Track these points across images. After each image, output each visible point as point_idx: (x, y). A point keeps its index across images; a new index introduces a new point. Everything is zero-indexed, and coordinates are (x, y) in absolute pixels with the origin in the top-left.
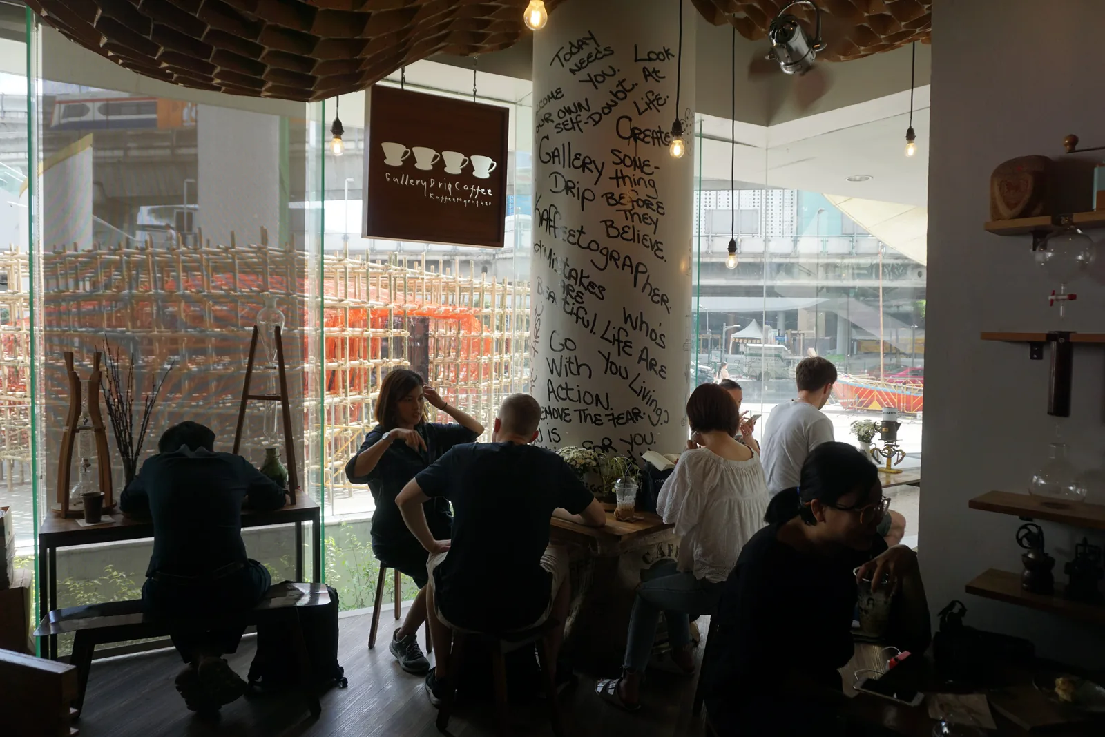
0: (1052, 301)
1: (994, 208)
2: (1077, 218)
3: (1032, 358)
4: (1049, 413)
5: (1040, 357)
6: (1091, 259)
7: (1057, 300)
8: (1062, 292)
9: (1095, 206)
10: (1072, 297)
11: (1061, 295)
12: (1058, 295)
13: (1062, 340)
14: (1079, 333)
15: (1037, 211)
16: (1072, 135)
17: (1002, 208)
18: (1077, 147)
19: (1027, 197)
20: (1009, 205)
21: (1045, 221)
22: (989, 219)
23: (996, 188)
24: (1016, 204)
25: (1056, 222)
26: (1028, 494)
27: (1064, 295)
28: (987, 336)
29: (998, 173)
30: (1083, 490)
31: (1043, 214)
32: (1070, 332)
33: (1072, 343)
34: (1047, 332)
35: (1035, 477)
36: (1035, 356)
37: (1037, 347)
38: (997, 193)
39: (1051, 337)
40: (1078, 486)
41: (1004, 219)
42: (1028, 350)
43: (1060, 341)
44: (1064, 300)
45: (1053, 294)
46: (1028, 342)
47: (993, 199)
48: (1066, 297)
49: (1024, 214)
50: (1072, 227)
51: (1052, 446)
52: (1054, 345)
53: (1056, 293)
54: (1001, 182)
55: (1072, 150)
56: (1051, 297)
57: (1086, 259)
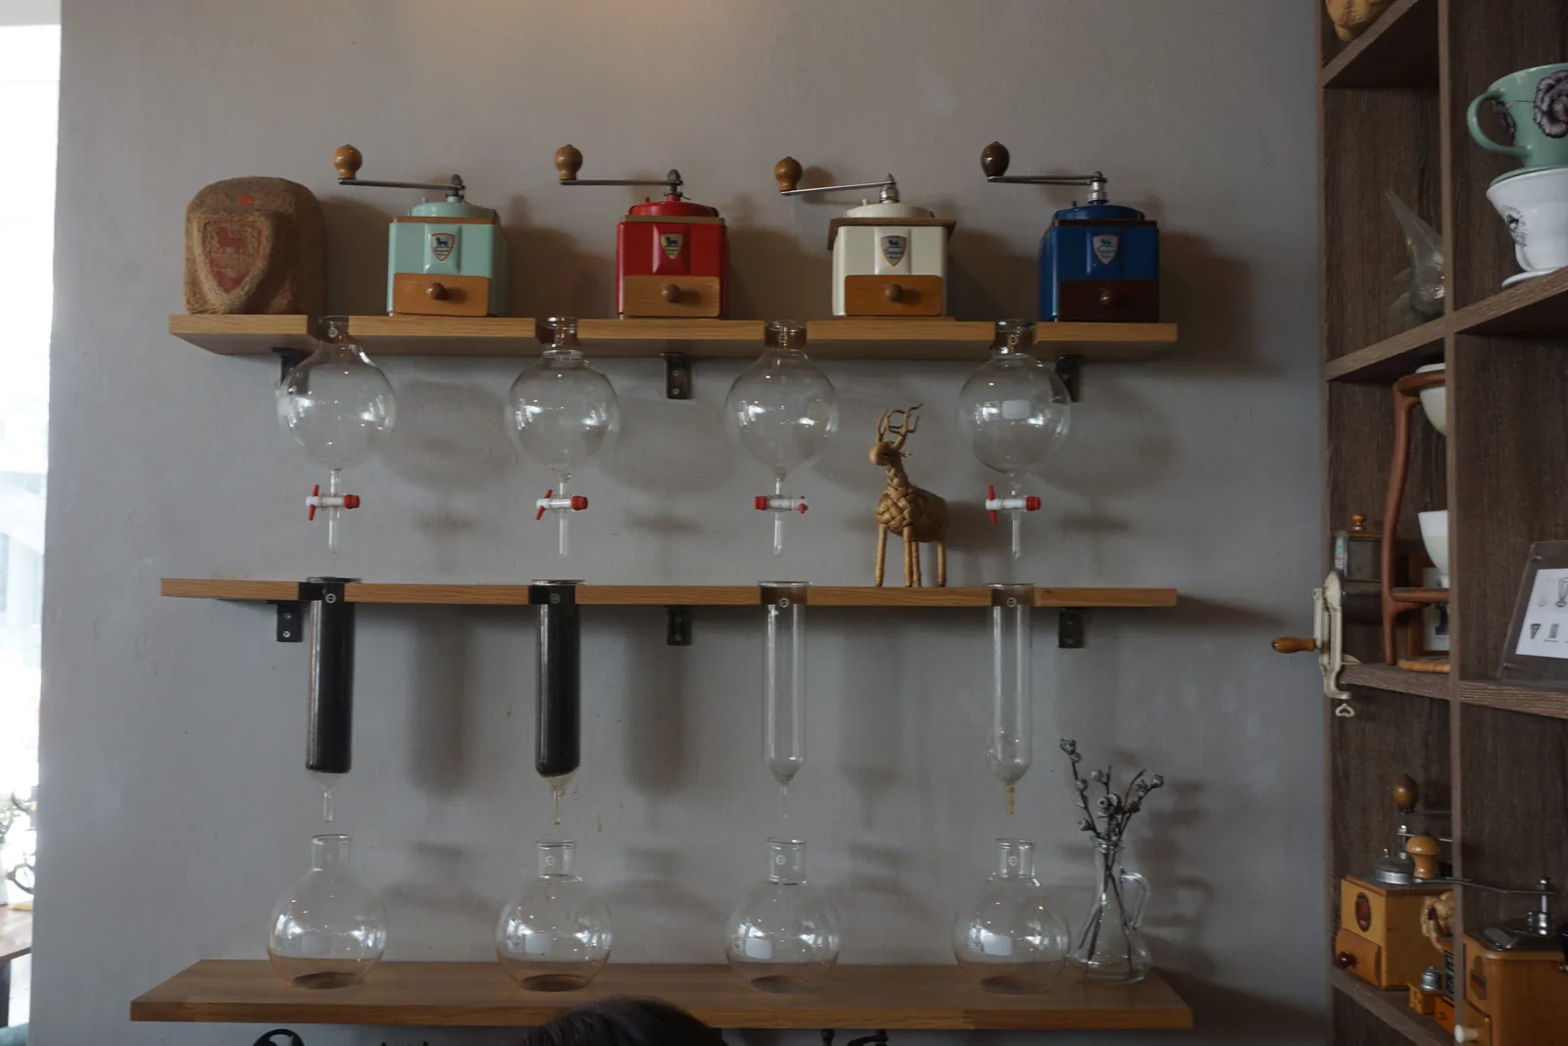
0: (313, 508)
1: (193, 283)
2: (358, 325)
3: (281, 639)
4: (311, 767)
5: (297, 637)
6: (387, 422)
7: (324, 507)
8: (332, 490)
9: (390, 308)
10: (352, 502)
11: (329, 495)
12: (324, 495)
13: (331, 598)
14: (366, 581)
15: (282, 300)
16: (349, 147)
17: (209, 287)
18: (360, 175)
19: (259, 266)
20: (224, 283)
21: (294, 325)
22: (181, 307)
23: (196, 234)
24: (237, 282)
25: (318, 331)
26: (267, 958)
27: (336, 495)
28: (174, 588)
29: (199, 202)
30: (379, 934)
31: (293, 310)
32: (348, 580)
33: (351, 604)
34: (304, 580)
35: (282, 919)
36: (287, 635)
37: (289, 613)
38: (198, 250)
39: (310, 591)
40: (371, 926)
41: (214, 312)
42: (271, 620)
43: (327, 598)
44: (336, 507)
45: (316, 494)
46: (270, 602)
47: (190, 261)
48: (340, 501)
49: (254, 305)
50: (352, 347)
51: (315, 841)
52: (316, 607)
53: (320, 491)
54: (206, 225)
55: (349, 180)
56: (311, 500)
57: (381, 420)
